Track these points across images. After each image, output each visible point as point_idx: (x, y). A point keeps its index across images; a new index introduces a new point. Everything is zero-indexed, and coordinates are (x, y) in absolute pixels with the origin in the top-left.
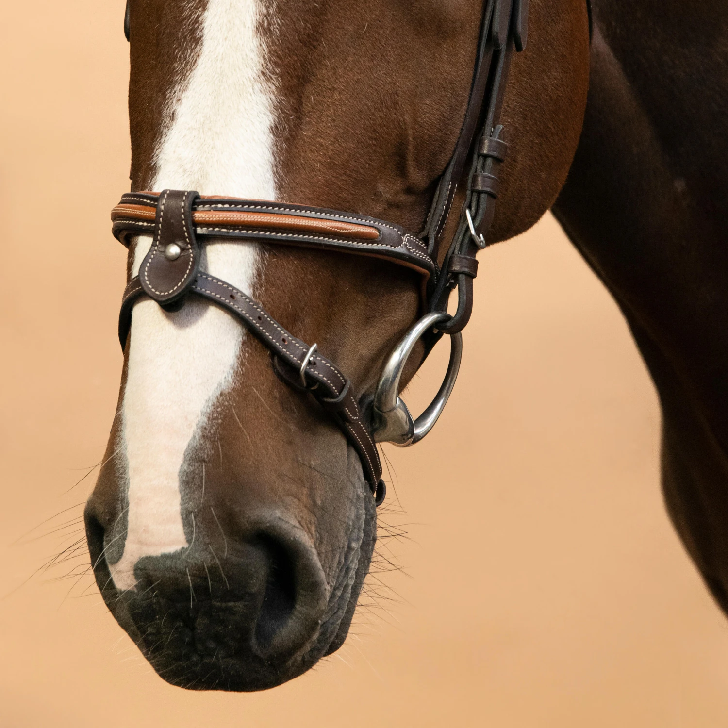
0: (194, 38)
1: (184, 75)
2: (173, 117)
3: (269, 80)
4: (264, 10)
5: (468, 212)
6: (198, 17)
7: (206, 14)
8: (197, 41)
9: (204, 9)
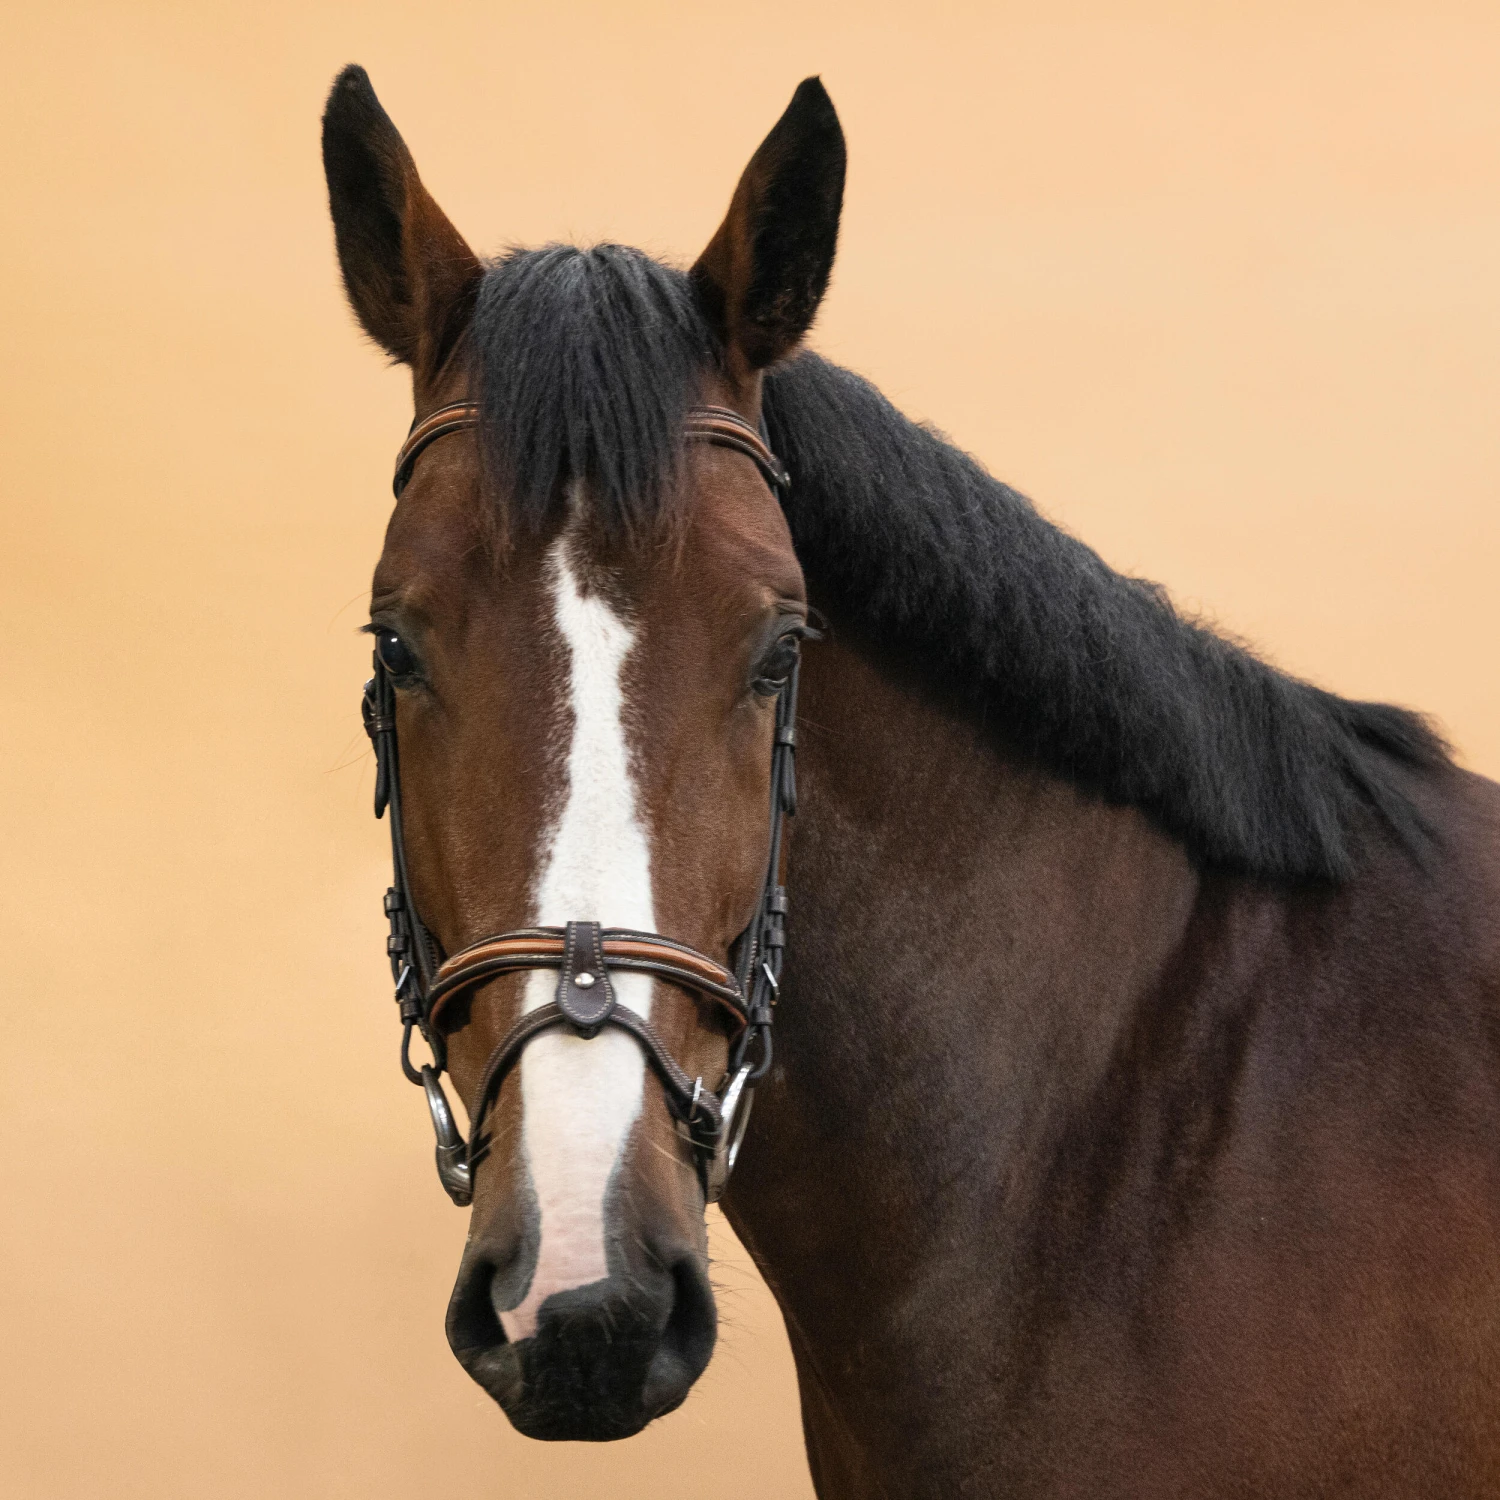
0: (561, 780)
1: (555, 817)
2: (549, 856)
3: (642, 821)
4: (631, 753)
5: (765, 966)
6: (562, 761)
7: (571, 758)
8: (565, 783)
9: (568, 753)
